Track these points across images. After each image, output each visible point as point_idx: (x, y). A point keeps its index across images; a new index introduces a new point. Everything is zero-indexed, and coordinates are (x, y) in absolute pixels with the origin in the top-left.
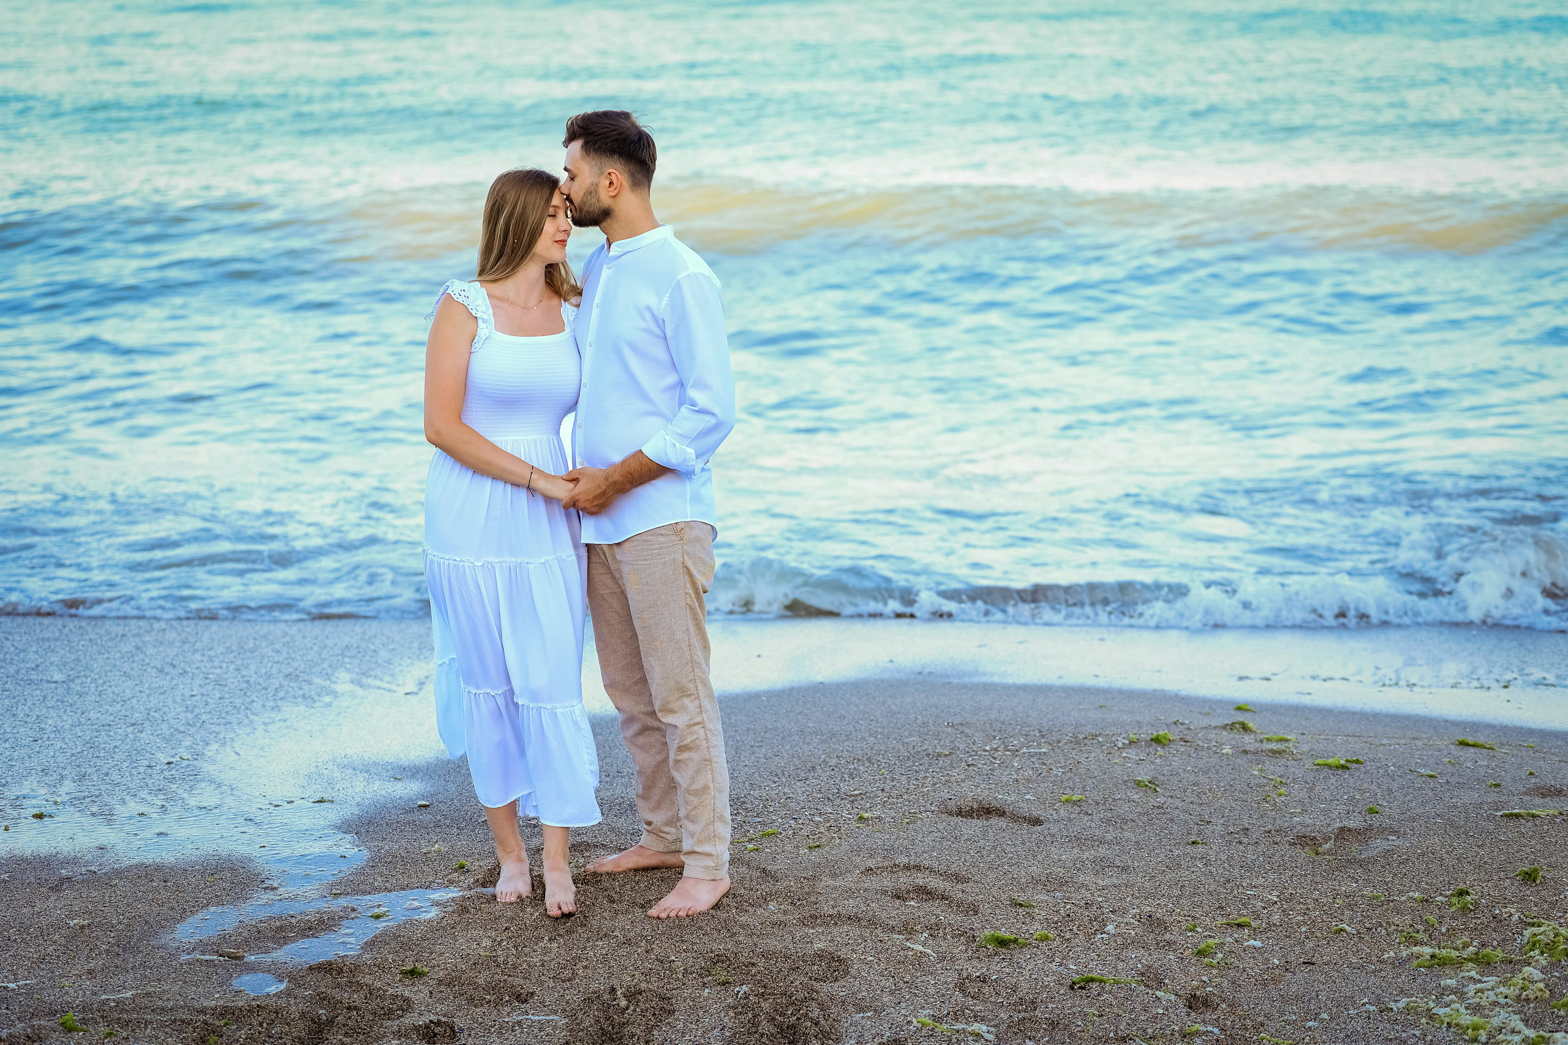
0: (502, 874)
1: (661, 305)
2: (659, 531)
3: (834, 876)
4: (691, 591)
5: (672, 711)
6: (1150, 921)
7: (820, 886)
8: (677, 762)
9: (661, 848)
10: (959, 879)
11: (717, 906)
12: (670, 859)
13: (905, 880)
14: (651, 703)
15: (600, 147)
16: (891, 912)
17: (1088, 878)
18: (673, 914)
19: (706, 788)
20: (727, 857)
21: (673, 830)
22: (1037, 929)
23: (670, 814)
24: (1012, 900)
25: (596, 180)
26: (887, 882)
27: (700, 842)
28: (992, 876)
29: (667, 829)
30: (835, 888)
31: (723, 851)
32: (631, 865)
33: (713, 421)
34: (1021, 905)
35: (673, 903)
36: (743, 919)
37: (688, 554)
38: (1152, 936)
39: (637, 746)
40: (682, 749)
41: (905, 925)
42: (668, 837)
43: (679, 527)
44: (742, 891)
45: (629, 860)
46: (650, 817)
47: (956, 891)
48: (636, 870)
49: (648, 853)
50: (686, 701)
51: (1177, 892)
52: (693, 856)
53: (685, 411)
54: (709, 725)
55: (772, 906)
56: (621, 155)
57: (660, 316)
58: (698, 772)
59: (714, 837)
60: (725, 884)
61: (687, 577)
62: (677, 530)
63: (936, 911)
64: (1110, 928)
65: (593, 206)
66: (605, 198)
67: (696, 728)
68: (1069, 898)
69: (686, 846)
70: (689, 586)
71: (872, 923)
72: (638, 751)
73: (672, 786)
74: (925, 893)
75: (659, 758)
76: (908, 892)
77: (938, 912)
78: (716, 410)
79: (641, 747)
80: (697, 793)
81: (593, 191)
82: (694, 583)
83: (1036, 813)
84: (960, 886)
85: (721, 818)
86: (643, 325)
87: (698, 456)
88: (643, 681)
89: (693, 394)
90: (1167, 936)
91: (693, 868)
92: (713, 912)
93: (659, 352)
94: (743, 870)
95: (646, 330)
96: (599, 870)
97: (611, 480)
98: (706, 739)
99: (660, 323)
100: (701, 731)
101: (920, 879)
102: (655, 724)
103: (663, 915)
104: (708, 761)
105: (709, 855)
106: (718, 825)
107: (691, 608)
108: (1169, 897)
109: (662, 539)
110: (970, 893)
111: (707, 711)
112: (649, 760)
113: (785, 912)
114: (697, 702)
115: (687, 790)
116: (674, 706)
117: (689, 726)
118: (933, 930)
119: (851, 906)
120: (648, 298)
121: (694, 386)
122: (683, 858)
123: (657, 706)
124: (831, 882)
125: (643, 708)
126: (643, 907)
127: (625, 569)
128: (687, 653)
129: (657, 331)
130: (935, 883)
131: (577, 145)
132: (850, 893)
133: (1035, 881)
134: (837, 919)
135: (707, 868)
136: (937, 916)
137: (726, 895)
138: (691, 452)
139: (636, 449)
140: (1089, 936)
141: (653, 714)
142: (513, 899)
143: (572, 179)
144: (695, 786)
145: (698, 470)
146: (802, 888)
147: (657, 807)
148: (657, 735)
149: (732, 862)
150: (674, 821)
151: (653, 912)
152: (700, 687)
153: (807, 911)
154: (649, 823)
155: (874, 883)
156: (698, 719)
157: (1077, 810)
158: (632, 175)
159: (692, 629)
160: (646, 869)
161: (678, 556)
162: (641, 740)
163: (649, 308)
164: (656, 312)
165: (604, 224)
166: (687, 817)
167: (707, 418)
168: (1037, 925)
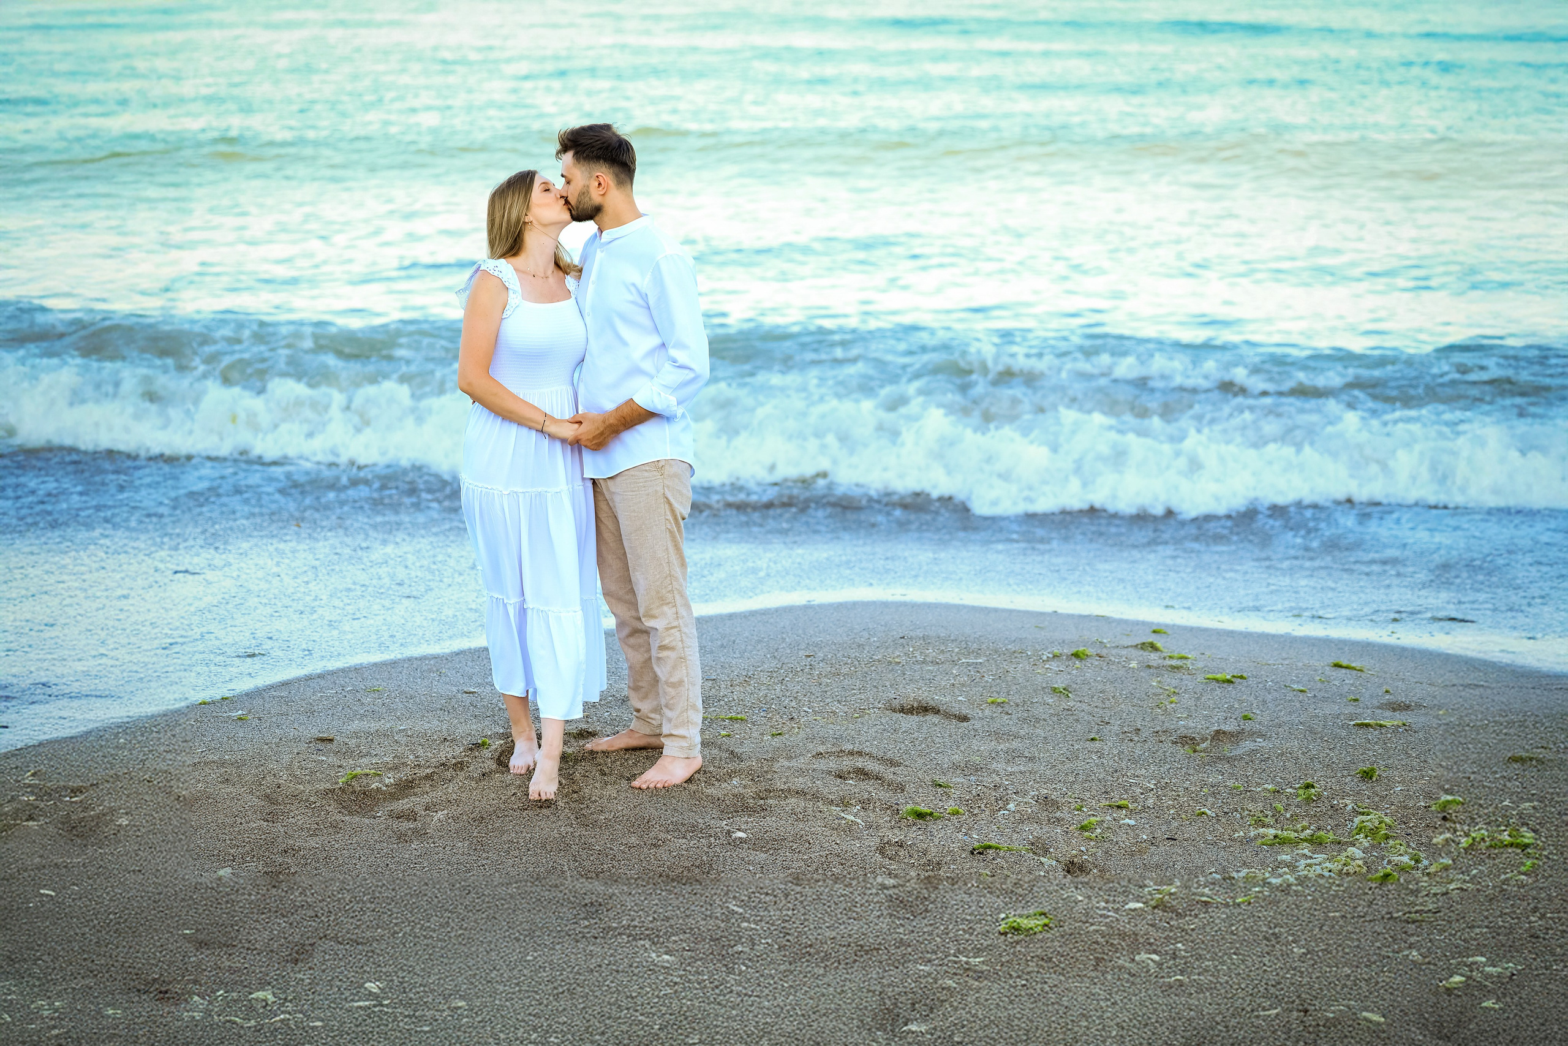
0: (516, 751)
1: (645, 283)
2: (643, 468)
3: (789, 758)
4: (670, 517)
5: (653, 617)
6: (1046, 802)
7: (776, 766)
8: (659, 659)
9: (648, 731)
10: (892, 763)
11: (689, 781)
12: (653, 741)
13: (847, 763)
14: (637, 610)
15: (588, 156)
16: (833, 788)
17: (999, 766)
18: (652, 786)
19: (680, 683)
20: (698, 739)
21: (658, 717)
22: (950, 806)
23: (655, 703)
24: (933, 781)
25: (587, 183)
26: (832, 764)
27: (676, 727)
28: (920, 761)
29: (652, 715)
30: (789, 767)
31: (694, 734)
32: (623, 745)
33: (692, 375)
34: (940, 786)
35: (653, 777)
36: (710, 791)
37: (668, 487)
38: (1045, 813)
39: (629, 646)
40: (662, 648)
41: (842, 800)
42: (653, 722)
43: (660, 464)
44: (712, 769)
45: (622, 741)
46: (639, 705)
47: (888, 773)
48: (627, 750)
49: (637, 735)
50: (665, 608)
51: (1071, 779)
52: (671, 738)
53: (668, 366)
54: (685, 630)
55: (735, 781)
56: (605, 160)
57: (643, 291)
58: (674, 667)
59: (687, 723)
60: (698, 763)
61: (667, 506)
62: (658, 466)
63: (869, 788)
64: (1011, 806)
65: (587, 204)
66: (596, 197)
67: (673, 631)
68: (981, 781)
69: (665, 730)
70: (668, 513)
71: (815, 797)
72: (630, 650)
73: (656, 680)
74: (863, 774)
75: (646, 656)
76: (849, 773)
77: (871, 789)
78: (693, 366)
79: (632, 647)
80: (673, 685)
81: (585, 193)
82: (673, 511)
83: (965, 711)
84: (892, 770)
85: (694, 707)
86: (631, 298)
87: (679, 403)
88: (632, 591)
89: (673, 352)
90: (1058, 814)
91: (670, 748)
92: (686, 785)
93: (642, 318)
94: (715, 751)
95: (633, 302)
96: (595, 749)
97: (607, 423)
98: (682, 641)
99: (644, 297)
100: (678, 634)
101: (860, 763)
102: (643, 628)
103: (644, 786)
104: (682, 659)
105: (684, 737)
106: (690, 712)
107: (671, 532)
108: (1065, 782)
109: (646, 474)
110: (899, 775)
111: (683, 617)
112: (638, 657)
113: (745, 787)
114: (674, 610)
115: (666, 683)
116: (655, 612)
117: (667, 629)
118: (865, 804)
119: (800, 783)
120: (633, 275)
121: (674, 347)
122: (662, 740)
123: (642, 611)
124: (786, 763)
125: (633, 613)
126: (628, 779)
127: (617, 499)
128: (667, 569)
129: (641, 302)
130: (872, 766)
131: (569, 156)
132: (801, 772)
133: (955, 767)
134: (787, 793)
135: (682, 748)
136: (870, 793)
137: (698, 772)
138: (673, 400)
139: (628, 398)
140: (993, 812)
141: (639, 619)
142: (523, 772)
143: (568, 182)
144: (672, 680)
145: (679, 415)
146: (762, 767)
147: (645, 697)
148: (645, 637)
149: (704, 744)
150: (658, 710)
151: (636, 783)
152: (677, 597)
153: (763, 786)
154: (638, 711)
155: (822, 765)
156: (675, 624)
157: (1000, 709)
158: (617, 176)
159: (671, 549)
160: (635, 749)
161: (659, 488)
162: (632, 641)
163: (634, 285)
164: (639, 287)
165: (597, 218)
166: (667, 706)
167: (687, 371)
168: (951, 802)
